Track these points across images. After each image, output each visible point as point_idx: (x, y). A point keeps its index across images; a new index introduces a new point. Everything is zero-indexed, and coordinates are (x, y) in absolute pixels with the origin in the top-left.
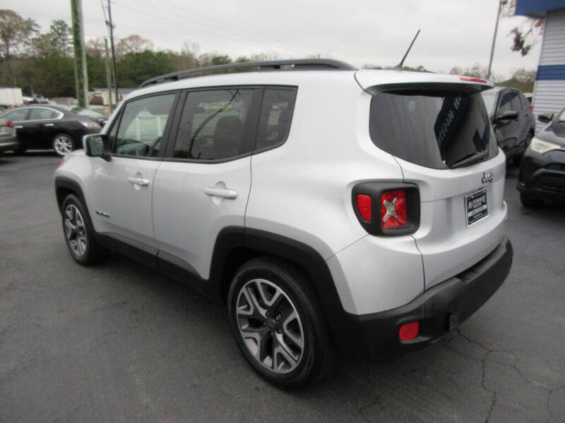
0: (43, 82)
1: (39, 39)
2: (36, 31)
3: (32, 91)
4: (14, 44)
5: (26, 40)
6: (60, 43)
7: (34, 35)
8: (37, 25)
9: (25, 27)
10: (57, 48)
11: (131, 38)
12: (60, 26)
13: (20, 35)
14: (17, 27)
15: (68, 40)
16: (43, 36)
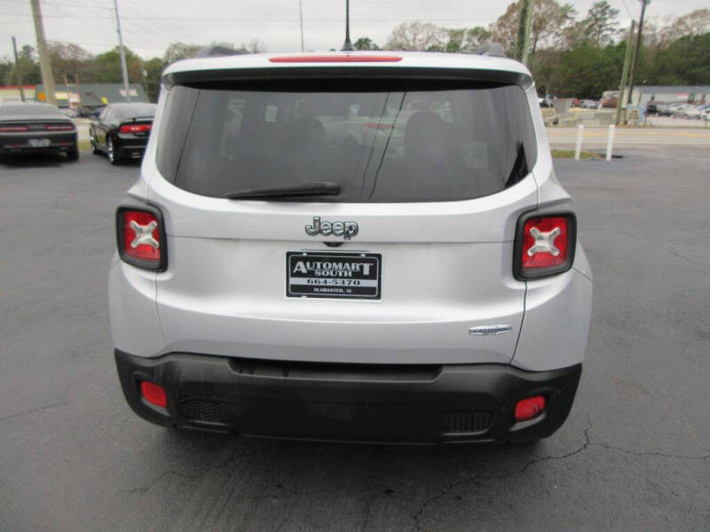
0: (562, 80)
1: (572, 28)
2: (571, 18)
3: (547, 92)
4: (543, 37)
5: (557, 30)
6: (595, 30)
7: (568, 24)
8: (573, 11)
9: (560, 15)
10: (590, 36)
11: (694, 15)
12: (600, 9)
13: (551, 26)
14: (551, 16)
15: (606, 25)
16: (577, 24)
